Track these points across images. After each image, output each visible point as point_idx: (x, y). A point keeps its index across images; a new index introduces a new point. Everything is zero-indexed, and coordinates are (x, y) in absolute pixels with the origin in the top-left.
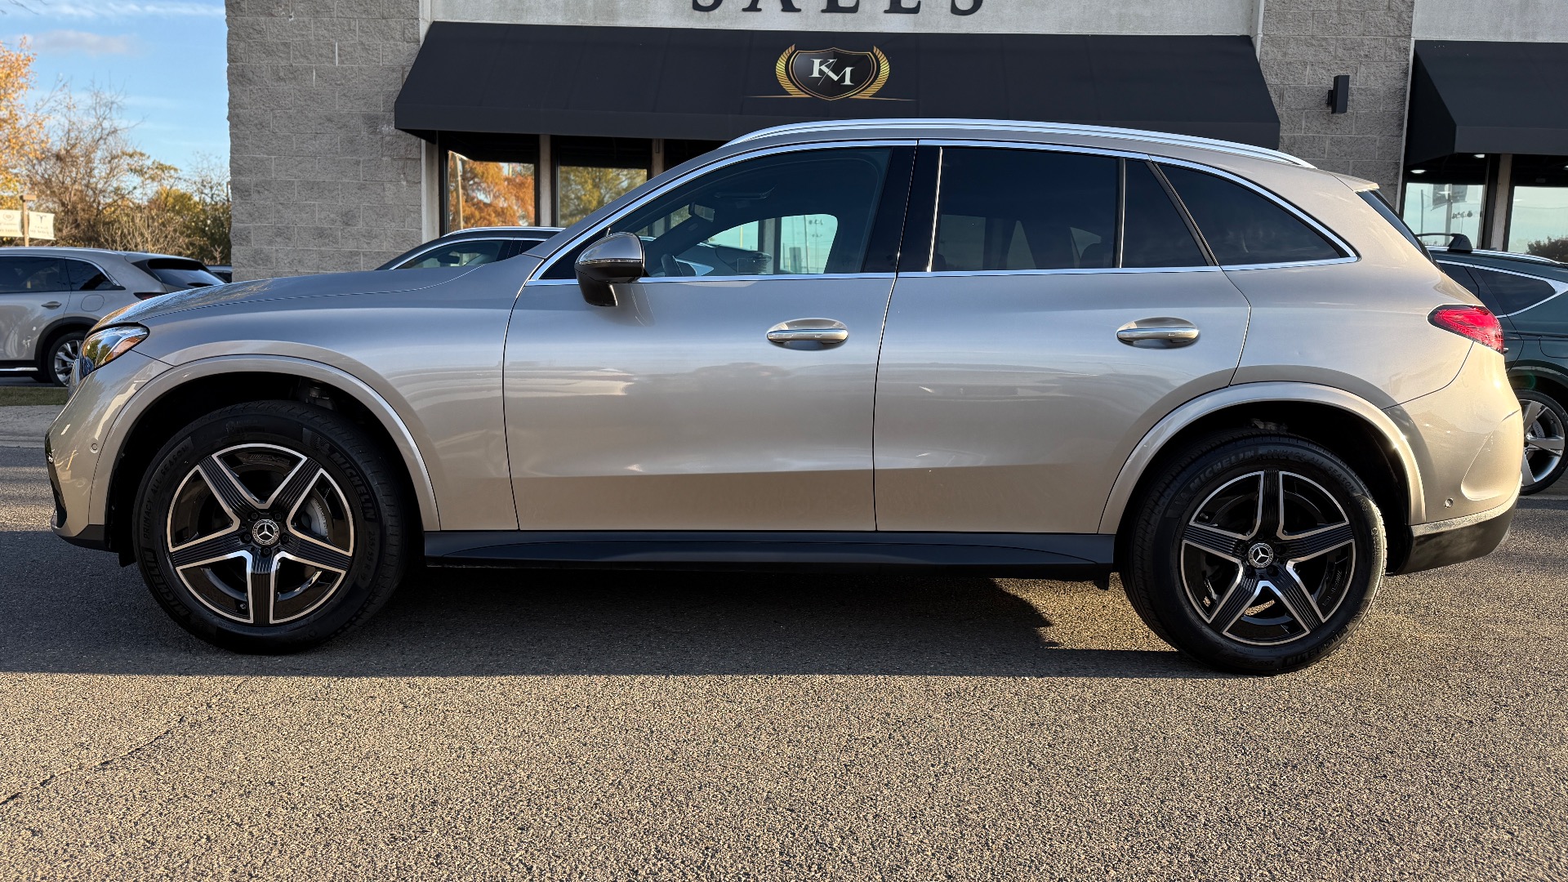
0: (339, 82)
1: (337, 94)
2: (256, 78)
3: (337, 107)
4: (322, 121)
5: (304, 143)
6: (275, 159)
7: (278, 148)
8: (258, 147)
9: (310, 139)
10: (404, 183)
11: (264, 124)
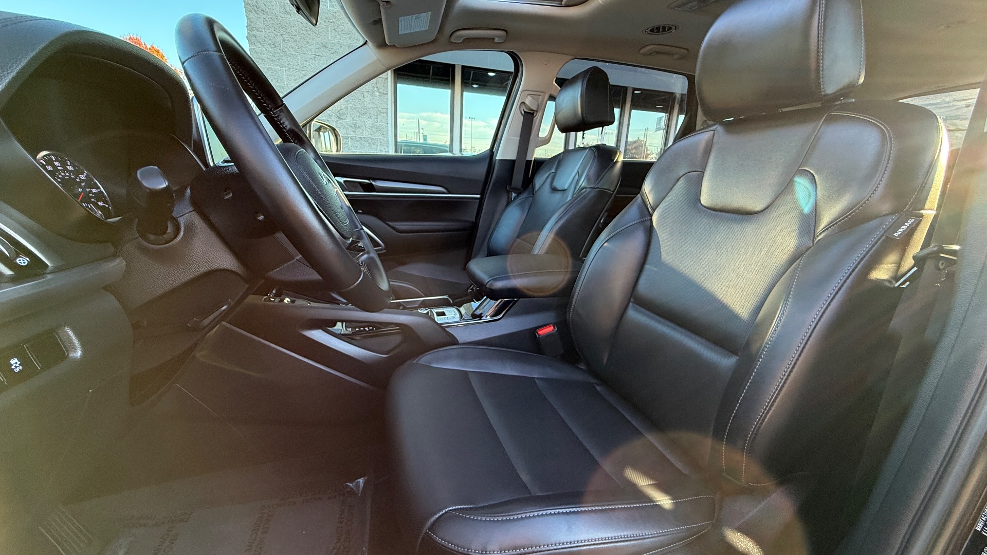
0: (331, 21)
1: (329, 29)
2: (267, 9)
3: (330, 38)
4: (319, 47)
5: (307, 61)
6: (286, 70)
7: (287, 63)
8: (272, 61)
9: (311, 59)
10: (377, 94)
11: (276, 44)
